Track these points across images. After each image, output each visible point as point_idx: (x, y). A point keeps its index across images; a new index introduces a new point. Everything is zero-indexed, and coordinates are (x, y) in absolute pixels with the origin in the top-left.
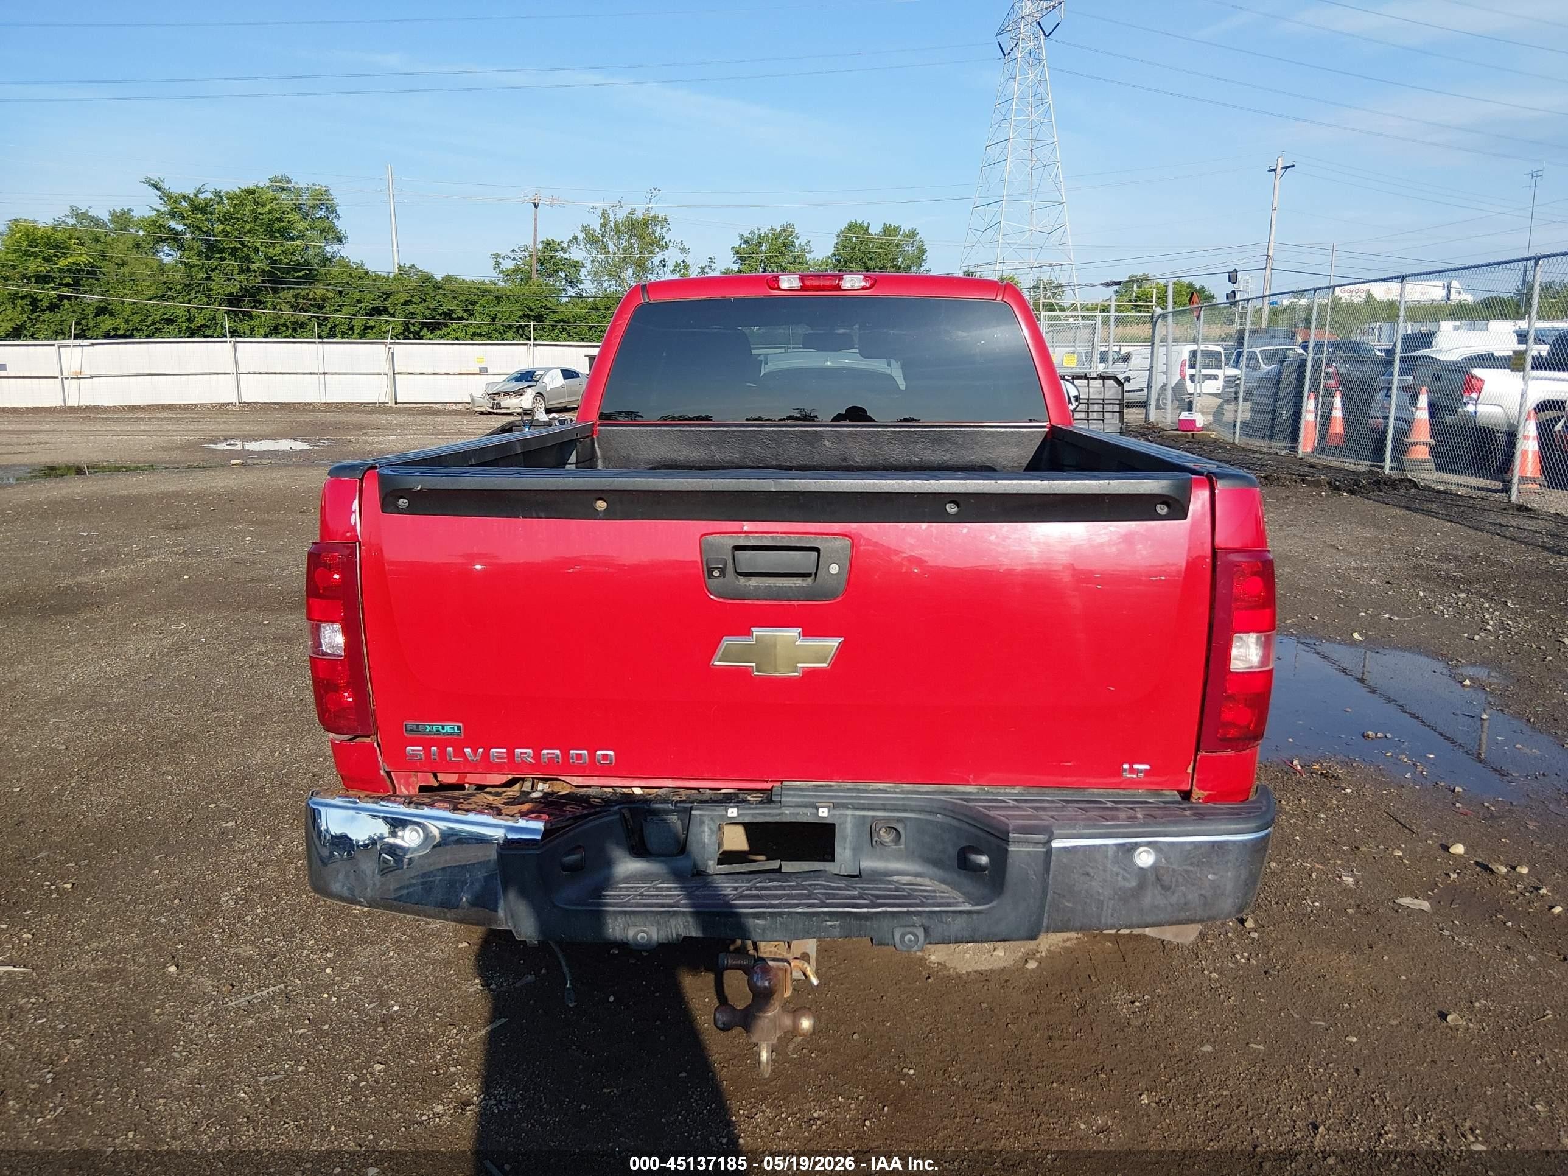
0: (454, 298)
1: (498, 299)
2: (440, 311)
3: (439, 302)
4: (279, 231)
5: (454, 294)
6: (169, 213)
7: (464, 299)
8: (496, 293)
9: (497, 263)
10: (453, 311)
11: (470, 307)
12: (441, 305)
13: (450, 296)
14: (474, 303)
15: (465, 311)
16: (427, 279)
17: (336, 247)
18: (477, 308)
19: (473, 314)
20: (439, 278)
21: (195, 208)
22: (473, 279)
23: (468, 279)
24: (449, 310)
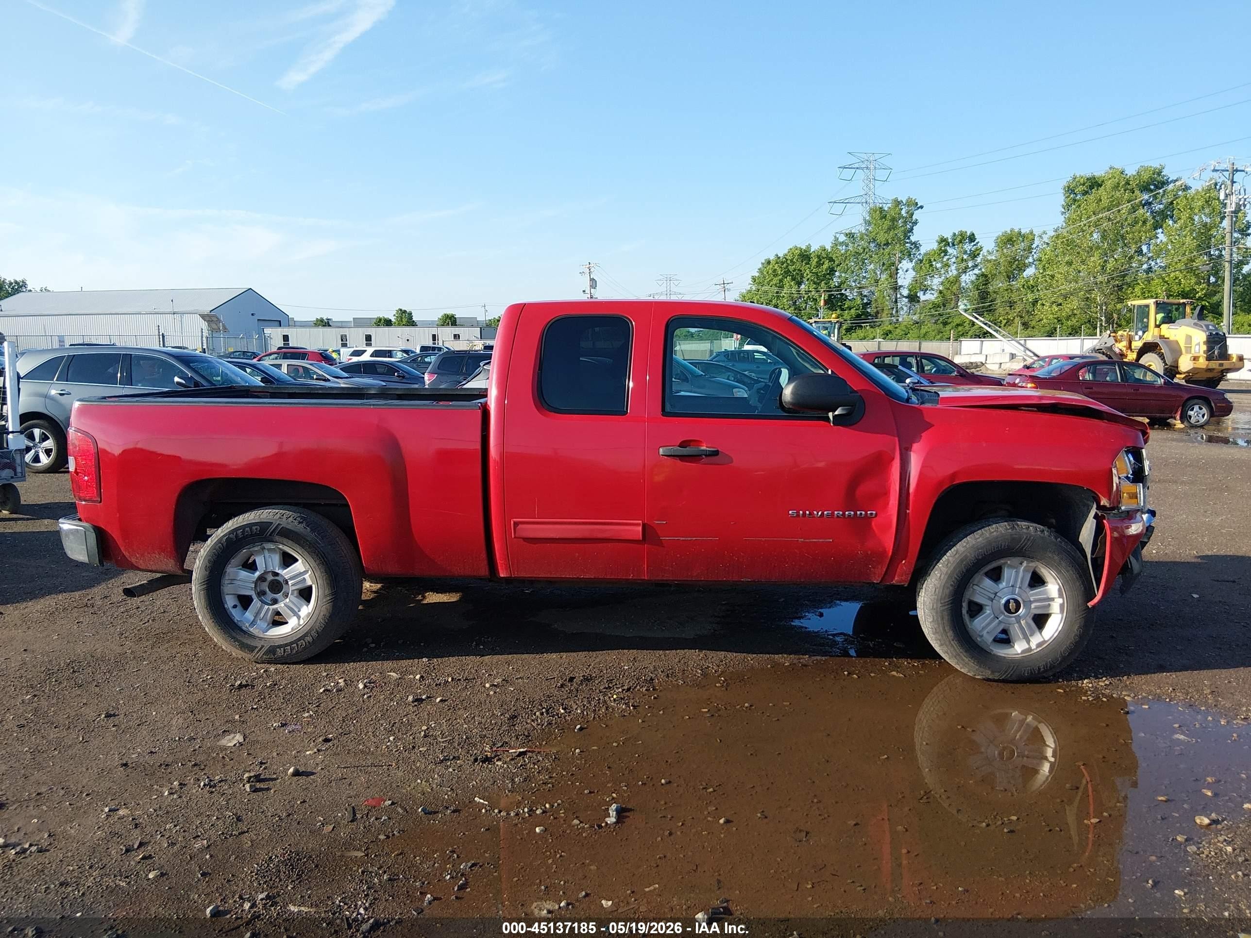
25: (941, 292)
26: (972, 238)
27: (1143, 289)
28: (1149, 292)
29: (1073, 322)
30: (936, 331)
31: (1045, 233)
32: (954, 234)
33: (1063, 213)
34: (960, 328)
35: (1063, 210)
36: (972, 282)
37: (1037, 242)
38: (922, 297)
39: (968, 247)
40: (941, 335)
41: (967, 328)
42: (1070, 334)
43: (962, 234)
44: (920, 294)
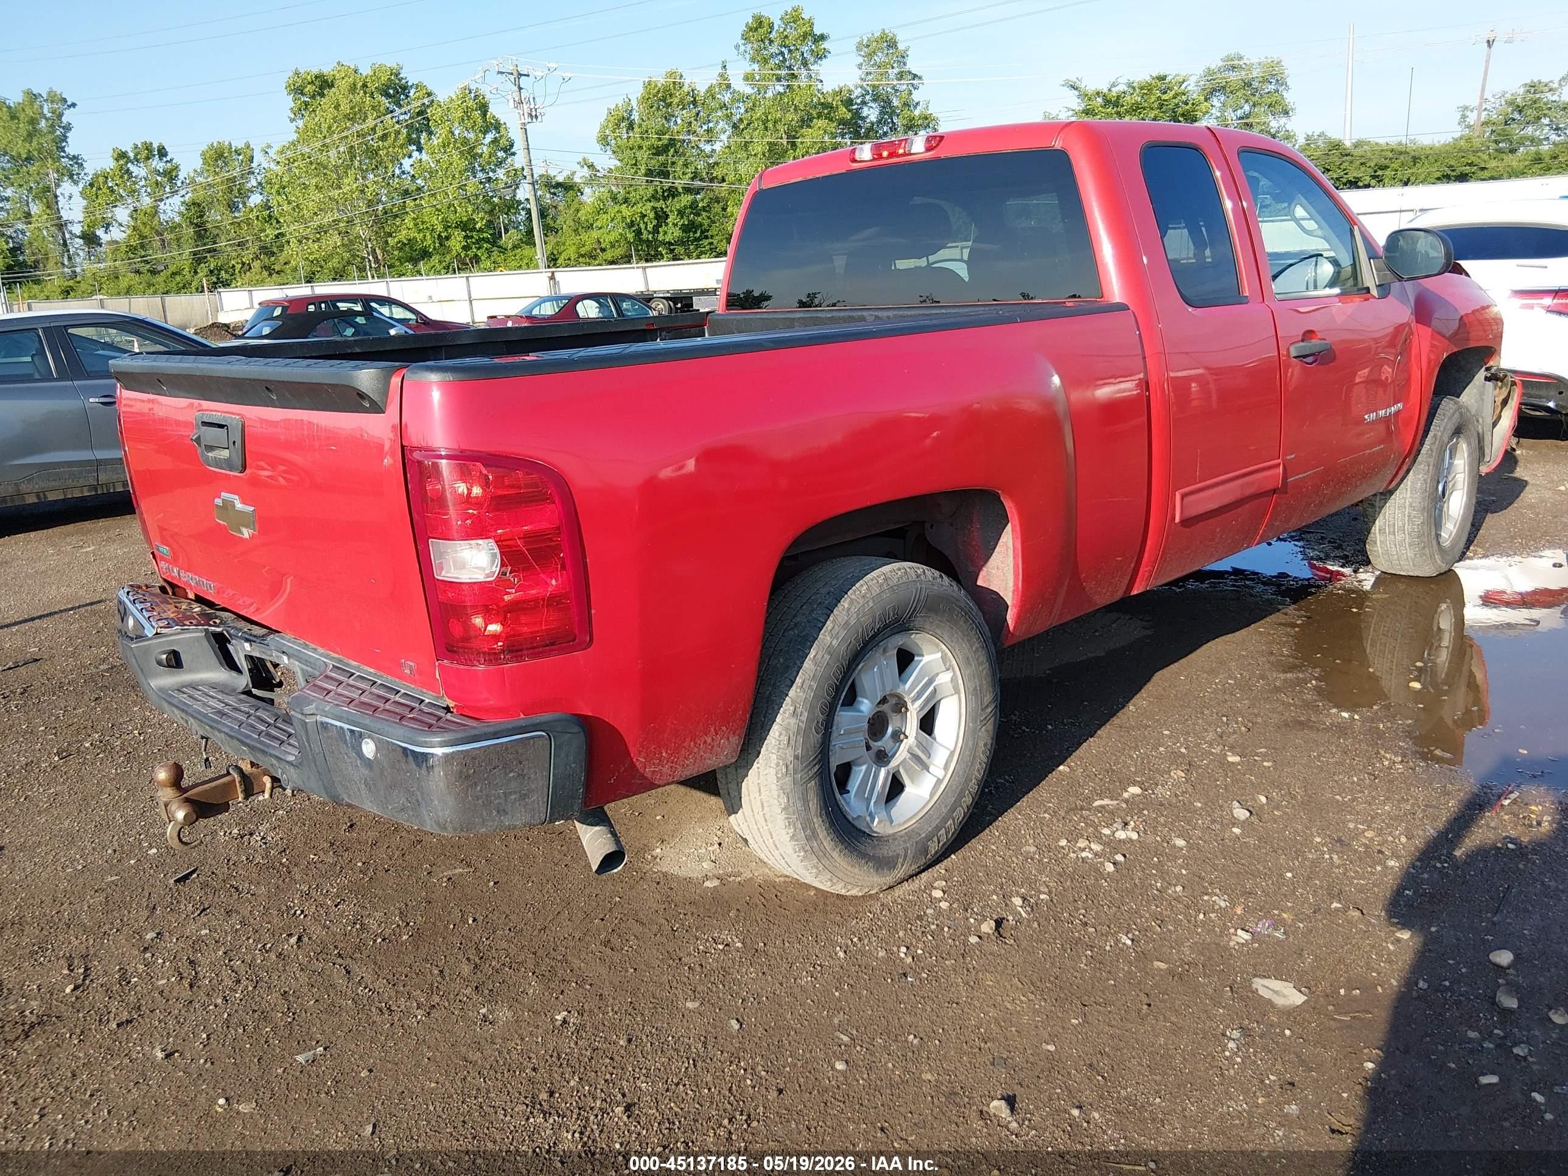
0: (1362, 164)
1: (1415, 160)
2: (1344, 180)
3: (1344, 170)
4: (1183, 115)
5: (1363, 160)
6: (1083, 112)
7: (1372, 165)
8: (1413, 153)
9: (1464, 117)
10: (1358, 179)
11: (1380, 173)
12: (1346, 174)
13: (1358, 163)
14: (1386, 167)
15: (1373, 177)
16: (1336, 146)
17: (1283, 120)
18: (1388, 172)
19: (1381, 181)
20: (1348, 144)
21: (1107, 102)
22: (1388, 140)
23: (1382, 141)
24: (1354, 178)
25: (135, 229)
26: (162, 153)
27: (414, 219)
28: (423, 223)
29: (334, 263)
30: (144, 284)
31: (269, 146)
32: (136, 147)
33: (292, 120)
34: (178, 278)
35: (293, 116)
36: (181, 214)
37: (258, 158)
38: (105, 237)
39: (157, 164)
40: (152, 289)
41: (188, 277)
42: (334, 279)
43: (148, 147)
44: (100, 232)
